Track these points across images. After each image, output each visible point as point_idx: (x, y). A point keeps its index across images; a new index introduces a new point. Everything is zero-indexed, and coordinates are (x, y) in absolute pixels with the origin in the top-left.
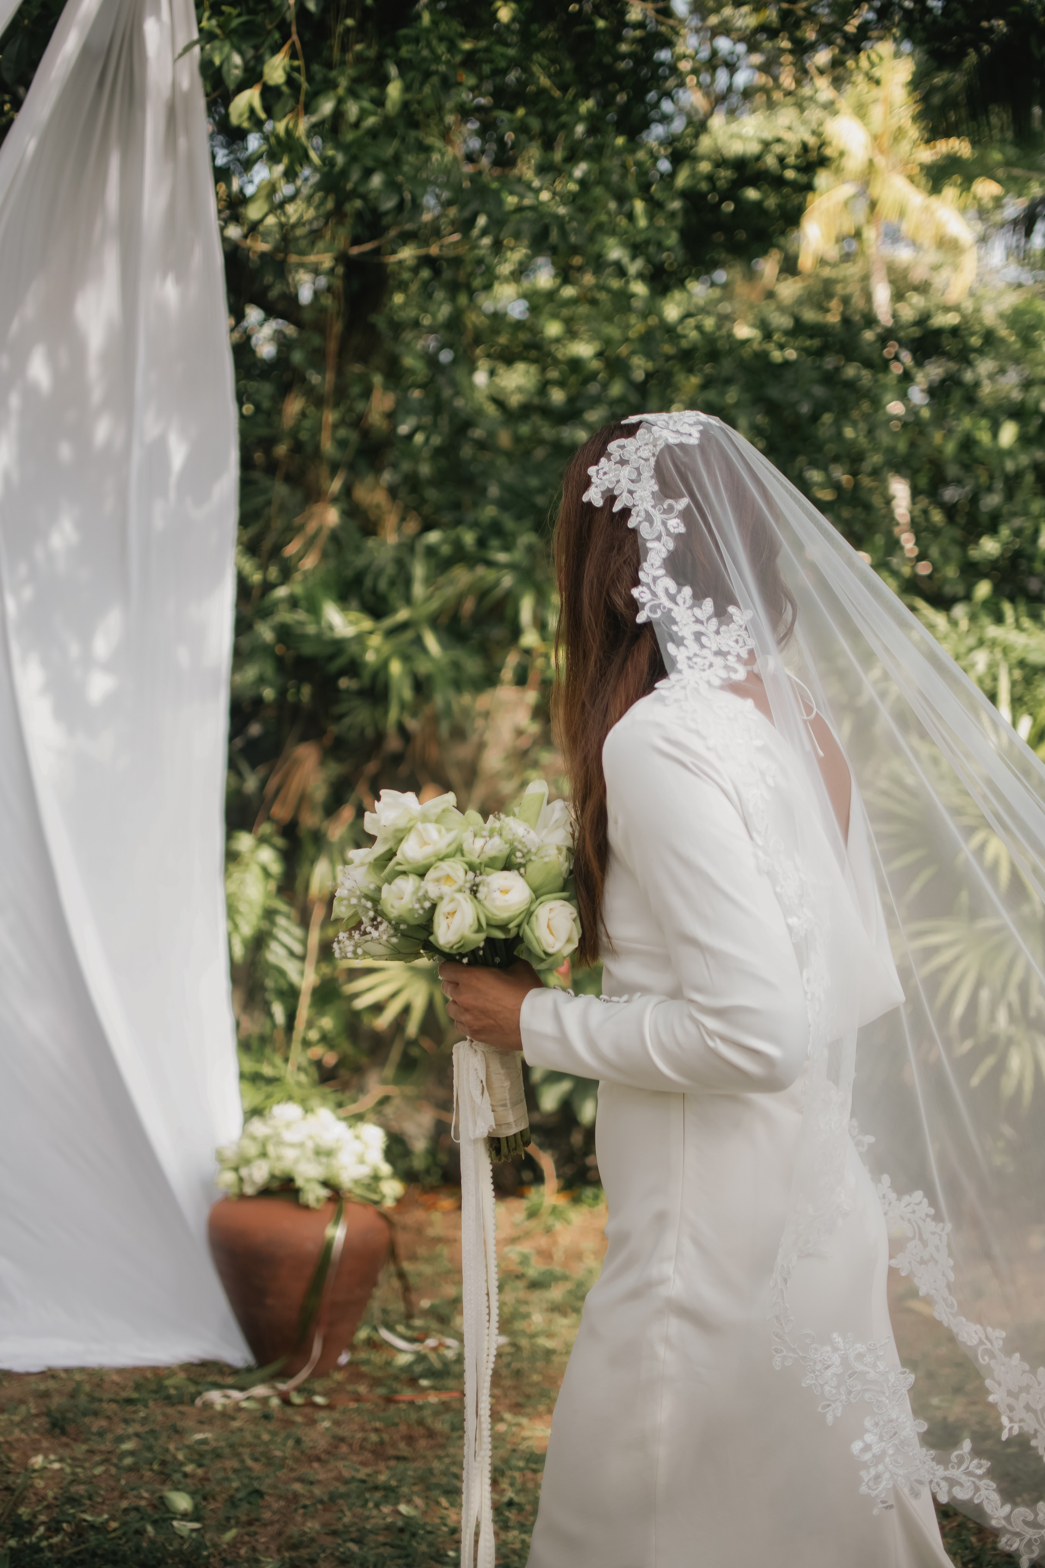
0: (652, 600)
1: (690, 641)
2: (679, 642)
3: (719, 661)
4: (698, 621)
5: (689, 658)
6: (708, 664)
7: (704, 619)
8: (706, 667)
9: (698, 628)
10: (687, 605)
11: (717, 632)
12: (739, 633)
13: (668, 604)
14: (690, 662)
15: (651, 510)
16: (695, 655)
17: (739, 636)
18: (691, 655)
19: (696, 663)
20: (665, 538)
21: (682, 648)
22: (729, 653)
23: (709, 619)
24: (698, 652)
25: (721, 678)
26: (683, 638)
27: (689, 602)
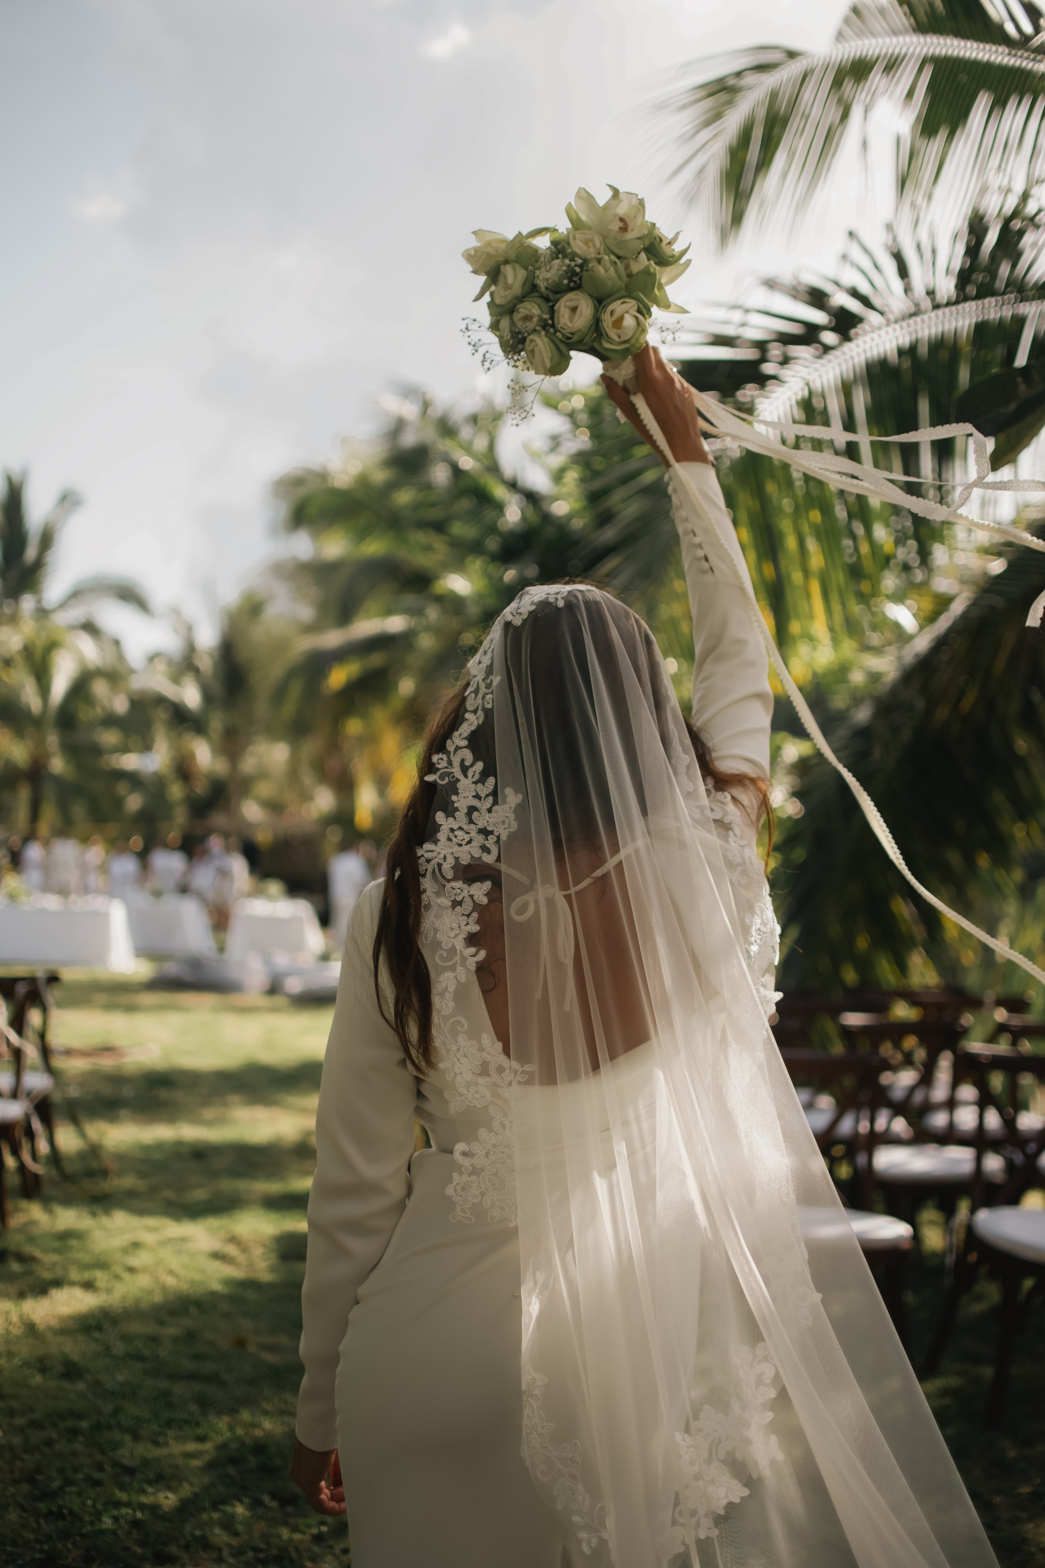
0: (447, 768)
1: (461, 815)
2: (450, 811)
3: (479, 839)
4: (477, 797)
5: (452, 830)
6: (467, 839)
7: (483, 796)
8: (464, 843)
9: (475, 803)
10: (474, 780)
11: (490, 810)
12: (508, 815)
13: (458, 774)
14: (450, 834)
15: (481, 681)
16: (460, 828)
17: (507, 817)
18: (455, 827)
19: (456, 836)
20: (480, 712)
21: (451, 819)
22: (492, 832)
23: (487, 796)
24: (465, 827)
25: (472, 857)
26: (457, 809)
27: (477, 777)
